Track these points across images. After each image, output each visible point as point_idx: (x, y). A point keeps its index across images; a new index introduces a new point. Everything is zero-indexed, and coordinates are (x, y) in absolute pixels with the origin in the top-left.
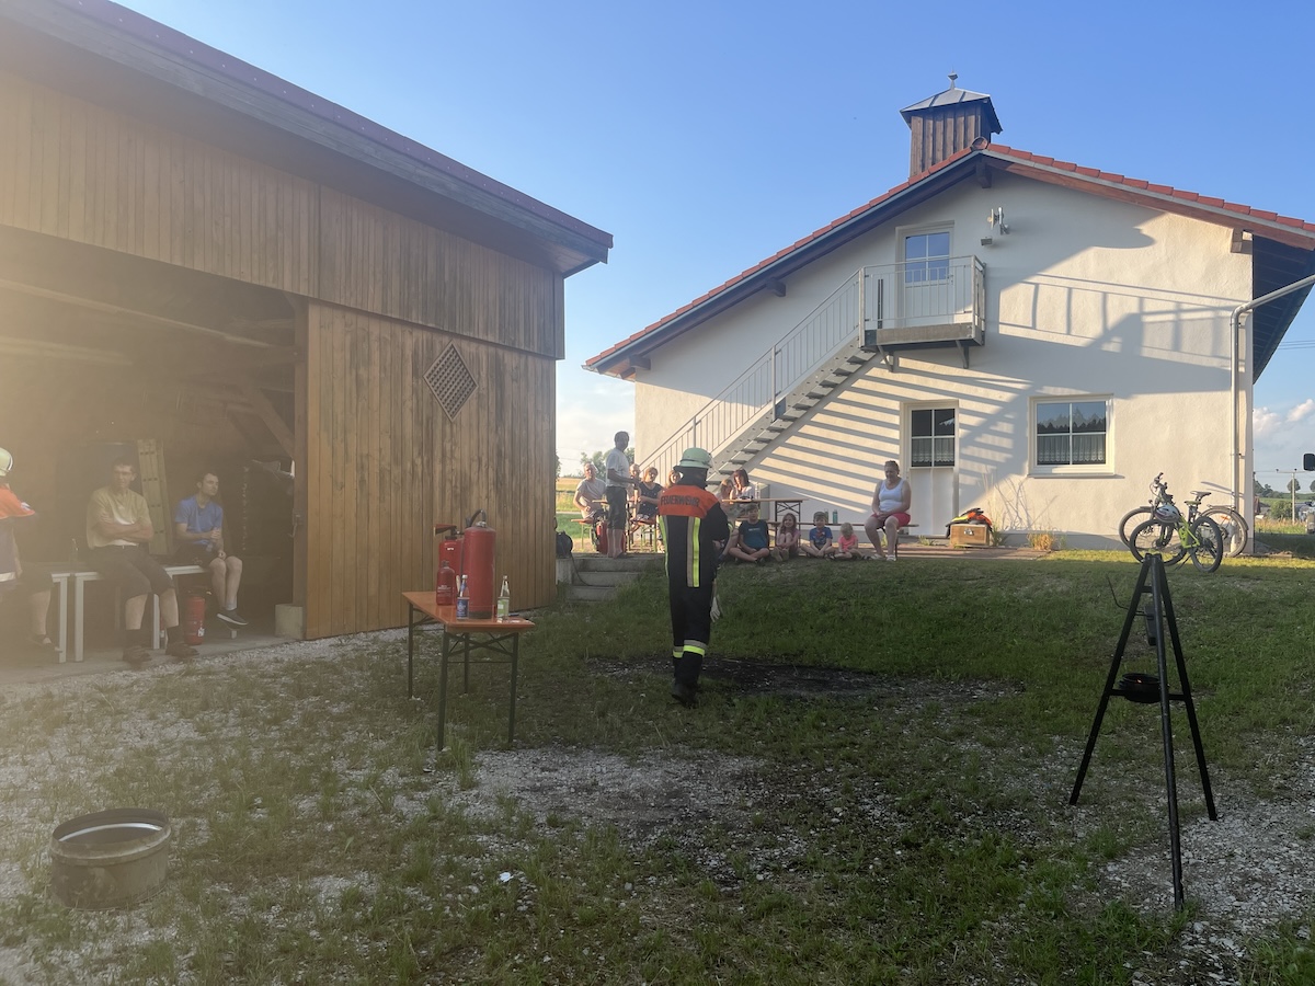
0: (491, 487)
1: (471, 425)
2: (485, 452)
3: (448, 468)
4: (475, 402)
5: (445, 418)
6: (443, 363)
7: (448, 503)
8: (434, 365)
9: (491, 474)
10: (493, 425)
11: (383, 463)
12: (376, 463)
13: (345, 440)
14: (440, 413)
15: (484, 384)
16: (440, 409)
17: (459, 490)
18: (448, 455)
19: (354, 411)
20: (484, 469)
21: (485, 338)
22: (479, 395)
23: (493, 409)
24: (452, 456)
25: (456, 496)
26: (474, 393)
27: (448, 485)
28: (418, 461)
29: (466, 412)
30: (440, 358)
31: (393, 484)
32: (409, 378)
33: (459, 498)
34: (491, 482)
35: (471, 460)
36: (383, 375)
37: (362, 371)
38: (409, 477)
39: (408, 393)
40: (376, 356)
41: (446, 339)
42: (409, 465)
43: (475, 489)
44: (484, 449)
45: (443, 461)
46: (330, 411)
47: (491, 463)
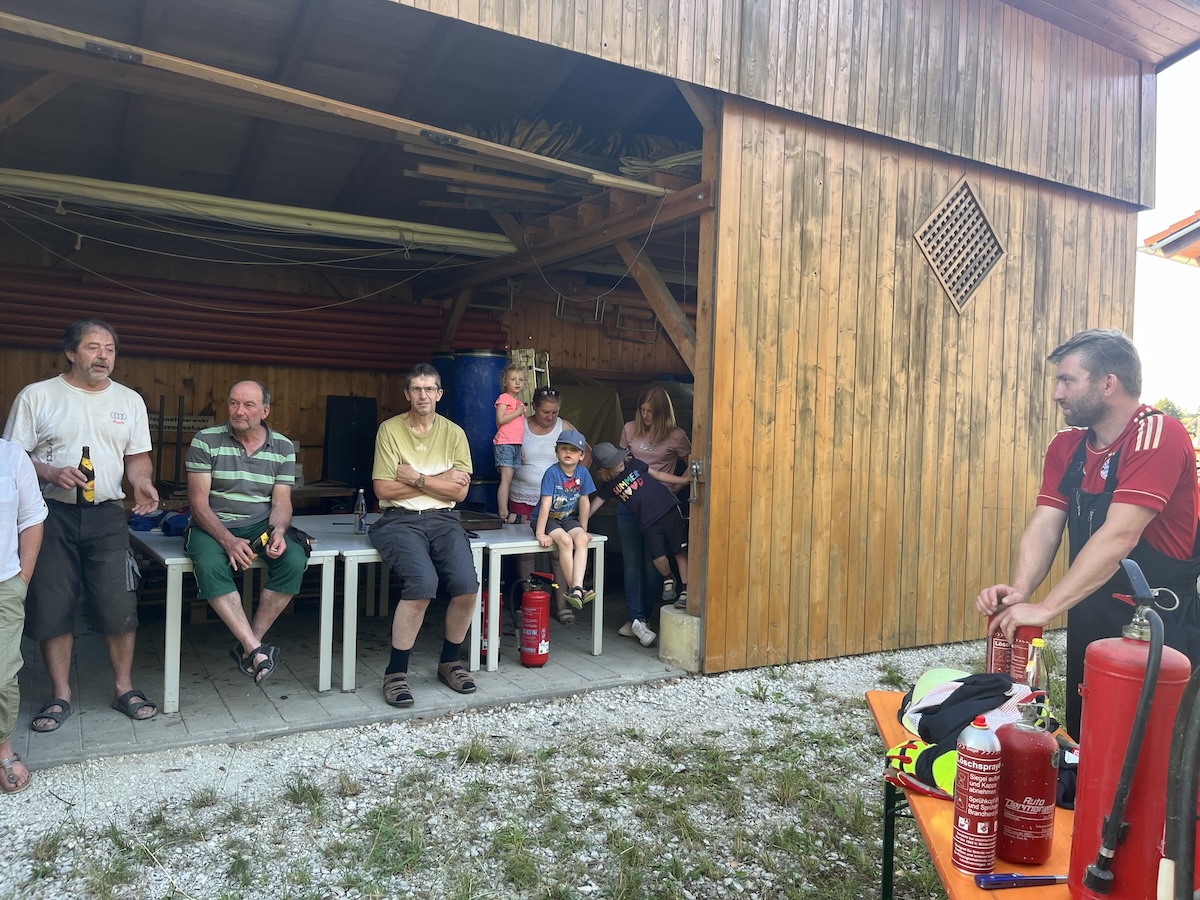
0: (1021, 423)
1: (990, 319)
2: (1013, 364)
3: (950, 391)
4: (999, 280)
5: (948, 305)
6: (948, 213)
7: (947, 449)
8: (934, 216)
9: (1022, 400)
10: (1028, 318)
11: (841, 381)
12: (830, 380)
13: (778, 342)
14: (940, 298)
15: (1016, 250)
16: (940, 291)
17: (966, 428)
18: (951, 368)
19: (795, 292)
20: (1010, 393)
21: (1022, 169)
22: (1007, 270)
23: (1029, 294)
24: (957, 373)
25: (962, 438)
26: (999, 266)
27: (949, 419)
28: (901, 379)
29: (983, 296)
30: (943, 205)
31: (857, 417)
32: (889, 239)
33: (966, 441)
34: (1020, 414)
35: (989, 377)
36: (846, 232)
37: (812, 225)
38: (884, 404)
39: (888, 263)
40: (834, 201)
41: (955, 175)
42: (884, 385)
43: (993, 426)
44: (1011, 357)
45: (942, 380)
46: (755, 293)
47: (1022, 383)
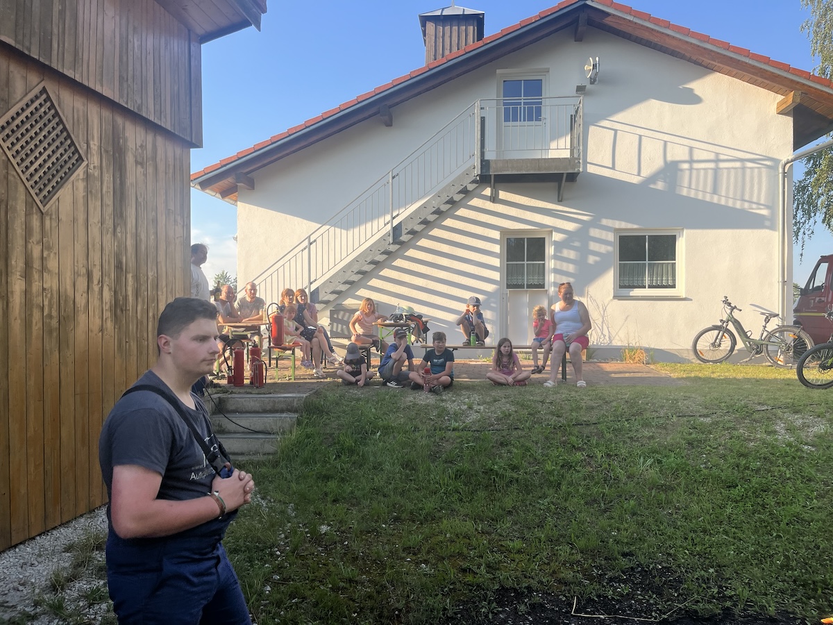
0: (107, 314)
1: (74, 220)
2: (98, 262)
3: (36, 287)
4: (81, 185)
5: (30, 203)
6: (27, 113)
7: (36, 343)
8: (12, 112)
9: (107, 295)
10: (109, 223)
14: (21, 196)
15: (95, 160)
16: (21, 189)
17: (54, 323)
18: (37, 264)
20: (96, 288)
21: (98, 89)
22: (88, 177)
23: (109, 201)
24: (43, 269)
25: (50, 332)
26: (80, 171)
27: (36, 315)
29: (68, 197)
30: (22, 104)
33: (55, 334)
34: (106, 307)
35: (76, 274)
41: (33, 78)
43: (82, 318)
44: (95, 257)
45: (27, 275)
47: (106, 279)
